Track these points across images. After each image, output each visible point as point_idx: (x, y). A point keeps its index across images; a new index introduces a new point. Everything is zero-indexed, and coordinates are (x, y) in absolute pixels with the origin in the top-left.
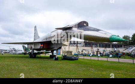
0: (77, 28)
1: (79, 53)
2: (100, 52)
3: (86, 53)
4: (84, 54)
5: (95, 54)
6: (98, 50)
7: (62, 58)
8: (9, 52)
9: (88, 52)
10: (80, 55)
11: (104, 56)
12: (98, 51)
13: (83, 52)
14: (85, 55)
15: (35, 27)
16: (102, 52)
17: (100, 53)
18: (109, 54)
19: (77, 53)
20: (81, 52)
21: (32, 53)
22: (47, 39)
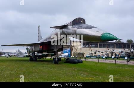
0: (71, 26)
1: (91, 55)
2: (115, 53)
3: (100, 54)
4: (97, 56)
5: (110, 55)
6: (113, 51)
7: (65, 61)
8: (16, 56)
9: (101, 53)
10: (93, 57)
11: (120, 58)
12: (113, 53)
13: (96, 54)
14: (99, 57)
15: (39, 27)
16: (117, 54)
17: (116, 55)
18: (125, 55)
19: (89, 55)
20: (94, 54)
21: (33, 56)
22: (47, 39)
